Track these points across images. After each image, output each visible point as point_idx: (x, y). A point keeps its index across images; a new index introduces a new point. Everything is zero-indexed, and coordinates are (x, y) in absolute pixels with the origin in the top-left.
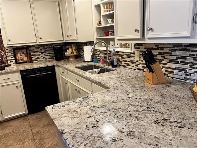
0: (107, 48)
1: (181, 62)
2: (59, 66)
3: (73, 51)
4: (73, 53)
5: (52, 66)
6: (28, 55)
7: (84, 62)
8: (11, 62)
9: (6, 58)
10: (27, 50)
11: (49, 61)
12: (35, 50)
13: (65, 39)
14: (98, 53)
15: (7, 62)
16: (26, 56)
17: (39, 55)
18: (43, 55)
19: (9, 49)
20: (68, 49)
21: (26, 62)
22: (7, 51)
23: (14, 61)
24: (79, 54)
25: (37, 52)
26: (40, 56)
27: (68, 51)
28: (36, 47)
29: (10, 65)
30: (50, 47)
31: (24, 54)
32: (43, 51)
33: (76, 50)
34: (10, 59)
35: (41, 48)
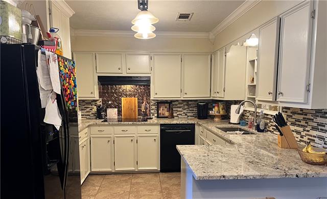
0: (256, 110)
1: (321, 129)
2: (200, 125)
3: (219, 110)
4: (219, 113)
5: (192, 124)
6: (170, 110)
7: (230, 123)
8: (153, 115)
9: (150, 111)
10: (170, 104)
11: (191, 119)
12: (178, 106)
13: (212, 95)
14: (248, 114)
15: (150, 115)
16: (168, 111)
17: (181, 111)
18: (185, 111)
19: (153, 102)
20: (214, 107)
21: (167, 117)
22: (151, 104)
23: (156, 115)
24: (226, 114)
25: (180, 107)
26: (182, 113)
27: (214, 109)
28: (179, 102)
29: (151, 119)
30: (195, 103)
31: (166, 109)
32: (186, 107)
33: (224, 109)
34: (153, 112)
35: (185, 103)
